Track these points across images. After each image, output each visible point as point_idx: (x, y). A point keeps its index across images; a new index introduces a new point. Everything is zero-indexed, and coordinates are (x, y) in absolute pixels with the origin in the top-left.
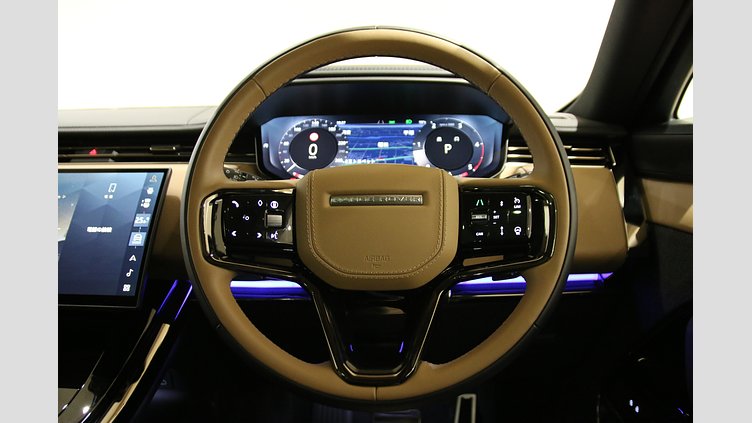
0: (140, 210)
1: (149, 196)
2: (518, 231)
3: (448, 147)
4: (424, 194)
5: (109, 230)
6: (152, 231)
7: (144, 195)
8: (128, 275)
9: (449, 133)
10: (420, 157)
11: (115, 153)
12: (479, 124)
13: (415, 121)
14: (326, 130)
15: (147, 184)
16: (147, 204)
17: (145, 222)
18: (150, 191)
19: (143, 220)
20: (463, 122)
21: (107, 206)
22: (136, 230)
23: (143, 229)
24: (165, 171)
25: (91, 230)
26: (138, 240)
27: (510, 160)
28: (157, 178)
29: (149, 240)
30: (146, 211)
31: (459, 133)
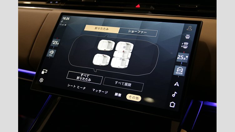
0: (181, 50)
1: (187, 41)
6: (189, 65)
7: (183, 40)
8: (174, 95)
11: (152, 7)
15: (185, 32)
16: (185, 46)
17: (185, 59)
18: (188, 37)
19: (182, 57)
22: (179, 64)
24: (199, 24)
26: (180, 71)
28: (192, 28)
29: (187, 72)
30: (186, 51)
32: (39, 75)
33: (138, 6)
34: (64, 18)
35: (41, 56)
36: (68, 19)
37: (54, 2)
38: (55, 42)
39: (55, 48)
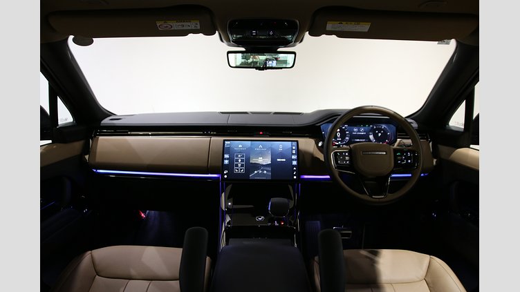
0: (293, 154)
1: (294, 150)
2: (409, 161)
3: (380, 134)
4: (386, 151)
5: (284, 160)
6: (298, 160)
7: (292, 149)
8: (295, 173)
9: (380, 130)
10: (371, 137)
12: (388, 127)
13: (369, 126)
14: (342, 128)
15: (292, 146)
16: (294, 152)
17: (295, 157)
18: (294, 148)
20: (384, 126)
21: (281, 152)
22: (293, 160)
23: (296, 160)
24: (297, 141)
25: (278, 160)
26: (295, 163)
27: (399, 138)
28: (295, 143)
29: (298, 163)
30: (295, 154)
31: (382, 130)
32: (223, 175)
33: (261, 133)
34: (226, 142)
35: (221, 164)
36: (229, 143)
37: (207, 132)
38: (226, 156)
39: (228, 159)
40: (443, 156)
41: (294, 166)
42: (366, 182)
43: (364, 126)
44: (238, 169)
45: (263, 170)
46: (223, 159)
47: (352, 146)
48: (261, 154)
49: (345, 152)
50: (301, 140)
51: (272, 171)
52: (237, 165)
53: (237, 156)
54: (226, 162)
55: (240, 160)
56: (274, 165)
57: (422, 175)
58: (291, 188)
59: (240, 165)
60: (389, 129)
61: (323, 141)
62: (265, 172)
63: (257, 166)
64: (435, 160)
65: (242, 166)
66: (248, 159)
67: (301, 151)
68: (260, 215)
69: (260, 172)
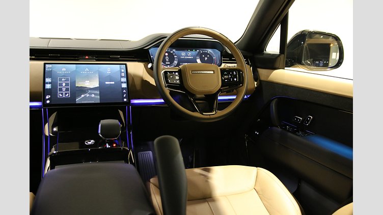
0: (122, 77)
1: (123, 72)
2: (235, 79)
3: (206, 58)
4: (214, 71)
5: (113, 83)
6: (127, 82)
7: (121, 72)
8: (125, 96)
9: (206, 54)
10: (199, 61)
12: (214, 51)
13: (196, 50)
14: (170, 52)
15: (121, 68)
16: (123, 74)
17: (125, 80)
18: (123, 71)
20: (210, 51)
21: (109, 75)
22: (123, 82)
23: (125, 83)
24: (126, 64)
25: (106, 83)
26: (124, 85)
27: (223, 63)
29: (128, 85)
30: (124, 77)
31: (209, 54)
32: (45, 100)
34: (47, 66)
35: (41, 89)
36: (50, 66)
38: (48, 80)
39: (50, 83)
40: (262, 78)
41: (123, 89)
42: (197, 101)
43: (192, 50)
44: (62, 94)
45: (90, 94)
46: (44, 83)
47: (180, 67)
48: (88, 77)
49: (175, 72)
50: (129, 64)
51: (100, 95)
52: (61, 90)
53: (60, 80)
54: (48, 86)
55: (64, 84)
56: (102, 89)
57: (245, 97)
58: (121, 113)
59: (64, 89)
60: (215, 54)
61: (152, 63)
62: (93, 95)
63: (83, 90)
64: (256, 83)
65: (67, 90)
66: (73, 83)
67: (130, 74)
68: (89, 139)
69: (88, 95)
